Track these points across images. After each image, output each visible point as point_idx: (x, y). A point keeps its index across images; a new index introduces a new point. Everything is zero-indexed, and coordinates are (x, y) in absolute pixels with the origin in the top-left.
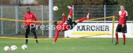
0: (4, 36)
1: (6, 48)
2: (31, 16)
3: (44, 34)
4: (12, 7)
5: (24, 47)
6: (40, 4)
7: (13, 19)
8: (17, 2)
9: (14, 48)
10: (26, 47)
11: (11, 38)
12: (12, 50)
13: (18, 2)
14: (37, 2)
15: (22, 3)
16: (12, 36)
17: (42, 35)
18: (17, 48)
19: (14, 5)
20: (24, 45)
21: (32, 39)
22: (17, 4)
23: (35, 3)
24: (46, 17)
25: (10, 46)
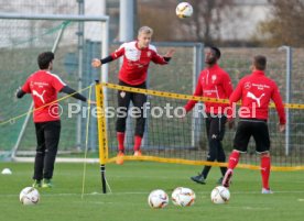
0: (149, 152)
1: (156, 197)
2: (214, 78)
3: (291, 149)
4: (181, 50)
5: (219, 193)
6: (278, 41)
7: (182, 92)
8: (198, 31)
9: (182, 195)
10: (226, 193)
11: (172, 160)
12: (178, 202)
13: (202, 34)
14: (268, 36)
15: (215, 36)
16: (177, 153)
17: (282, 154)
18: (194, 196)
19: (186, 42)
20: (221, 188)
21: (248, 166)
22: (200, 40)
23: (260, 37)
24: (298, 87)
25: (169, 191)
